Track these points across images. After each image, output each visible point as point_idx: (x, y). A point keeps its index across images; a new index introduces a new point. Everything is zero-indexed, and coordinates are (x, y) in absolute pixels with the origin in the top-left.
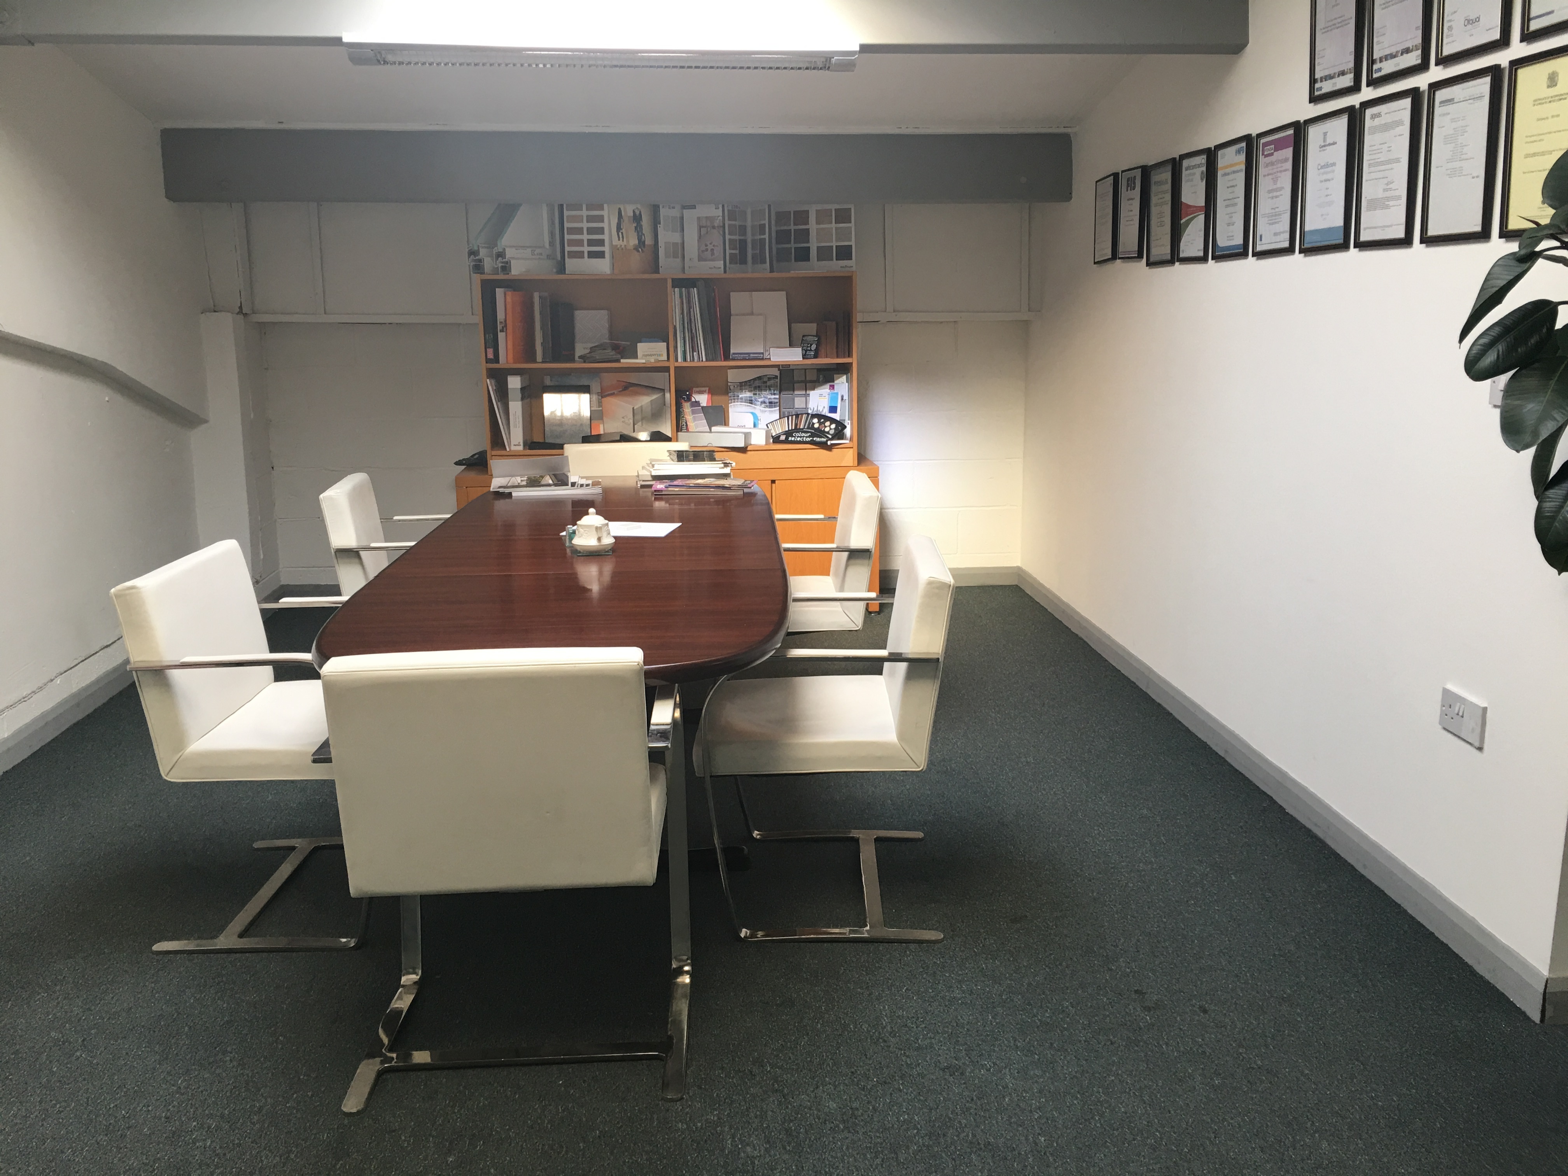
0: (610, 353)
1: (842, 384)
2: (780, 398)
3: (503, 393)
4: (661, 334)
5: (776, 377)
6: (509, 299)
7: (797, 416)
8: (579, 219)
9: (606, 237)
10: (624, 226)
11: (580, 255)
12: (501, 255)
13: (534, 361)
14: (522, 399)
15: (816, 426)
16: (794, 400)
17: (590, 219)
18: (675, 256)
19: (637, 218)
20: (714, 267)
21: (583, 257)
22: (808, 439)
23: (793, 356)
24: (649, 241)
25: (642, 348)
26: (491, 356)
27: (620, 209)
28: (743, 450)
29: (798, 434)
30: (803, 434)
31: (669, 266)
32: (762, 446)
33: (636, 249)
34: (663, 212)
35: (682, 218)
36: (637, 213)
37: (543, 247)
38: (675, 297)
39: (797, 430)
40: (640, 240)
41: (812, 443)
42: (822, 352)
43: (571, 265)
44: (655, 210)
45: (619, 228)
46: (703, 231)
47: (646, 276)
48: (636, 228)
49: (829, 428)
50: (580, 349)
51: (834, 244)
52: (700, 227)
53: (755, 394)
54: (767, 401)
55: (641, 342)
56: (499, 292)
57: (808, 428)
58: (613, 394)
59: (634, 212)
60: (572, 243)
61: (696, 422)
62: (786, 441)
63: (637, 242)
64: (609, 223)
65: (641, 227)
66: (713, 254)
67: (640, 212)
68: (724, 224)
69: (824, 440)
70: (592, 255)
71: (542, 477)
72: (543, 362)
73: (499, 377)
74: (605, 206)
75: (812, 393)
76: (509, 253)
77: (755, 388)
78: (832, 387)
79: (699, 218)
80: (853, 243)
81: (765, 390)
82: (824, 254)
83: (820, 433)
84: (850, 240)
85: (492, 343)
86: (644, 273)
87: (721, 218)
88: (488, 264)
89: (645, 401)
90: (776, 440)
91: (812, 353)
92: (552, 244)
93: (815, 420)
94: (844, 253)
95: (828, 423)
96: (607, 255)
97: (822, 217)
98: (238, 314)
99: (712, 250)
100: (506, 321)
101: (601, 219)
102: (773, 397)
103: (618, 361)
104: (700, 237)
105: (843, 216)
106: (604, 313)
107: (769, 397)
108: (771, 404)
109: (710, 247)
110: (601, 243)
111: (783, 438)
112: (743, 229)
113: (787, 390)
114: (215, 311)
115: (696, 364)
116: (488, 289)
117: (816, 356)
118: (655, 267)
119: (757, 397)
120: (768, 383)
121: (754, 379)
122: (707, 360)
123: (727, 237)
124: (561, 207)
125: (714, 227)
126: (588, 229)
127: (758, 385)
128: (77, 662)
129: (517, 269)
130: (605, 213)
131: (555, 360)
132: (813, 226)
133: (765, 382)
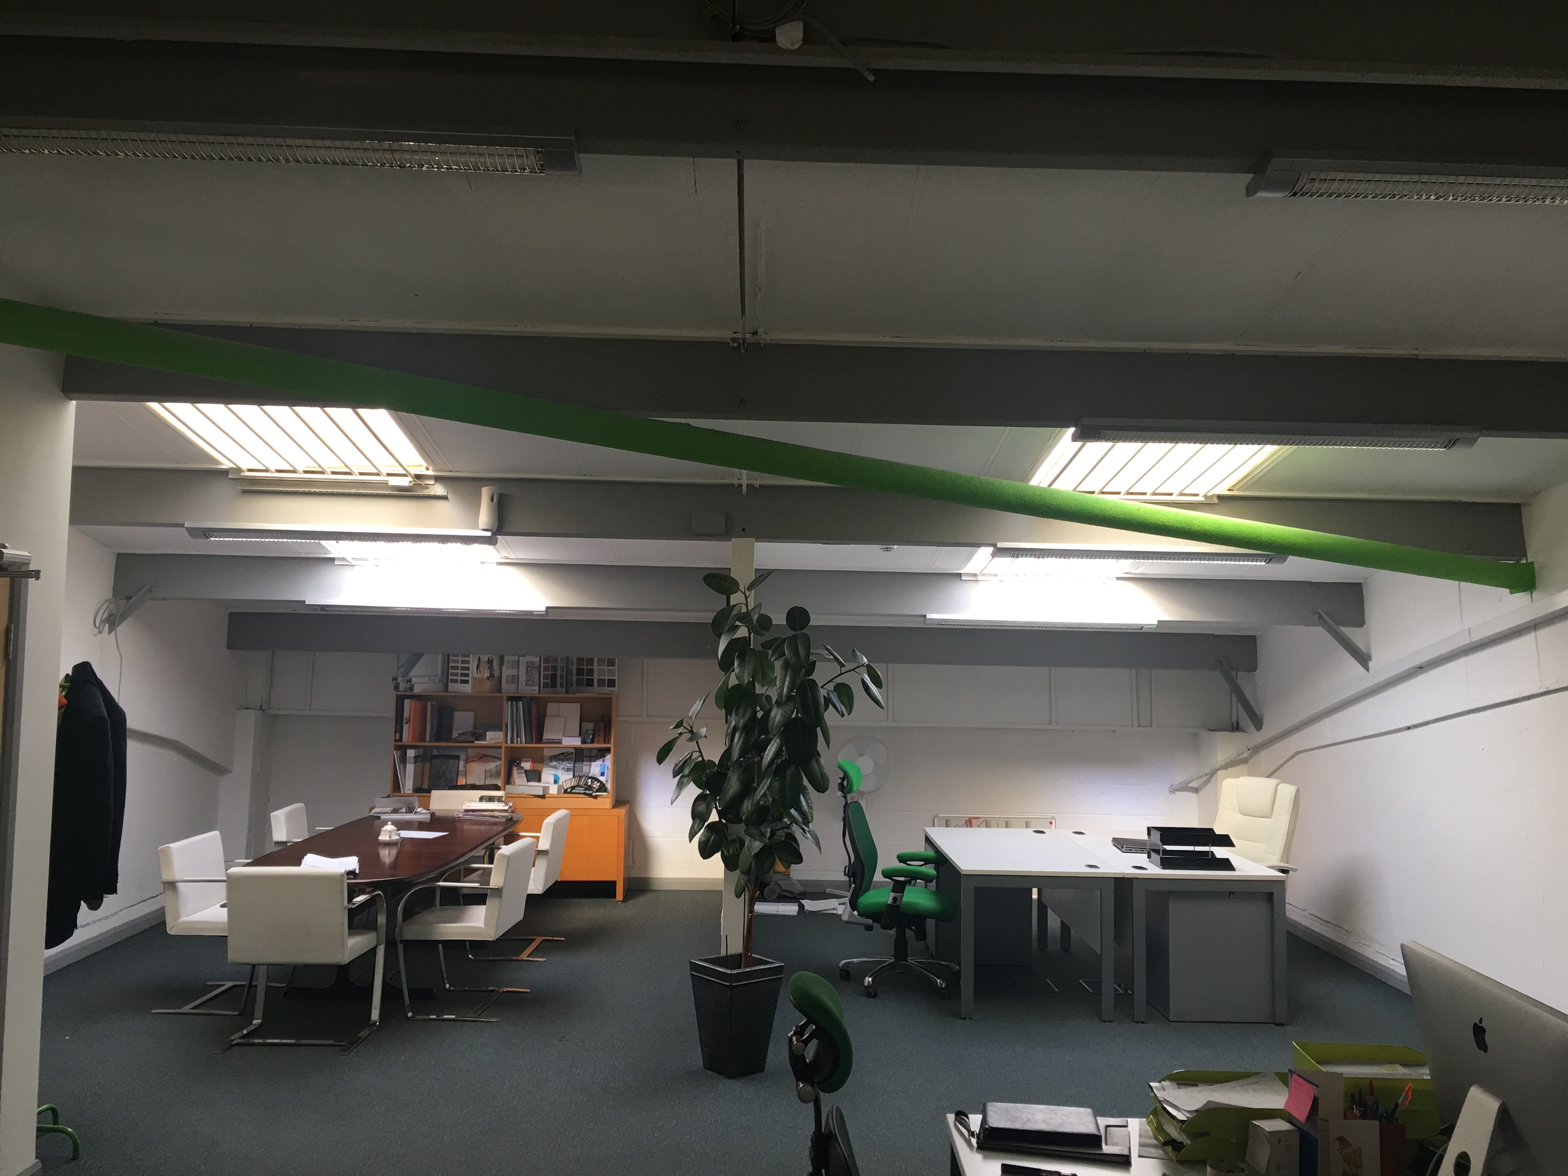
0: (469, 737)
1: (609, 758)
2: (574, 766)
3: (404, 760)
4: (498, 727)
5: (573, 753)
6: (413, 705)
7: (580, 777)
8: (457, 661)
9: (470, 672)
10: (481, 666)
11: (455, 681)
12: (410, 681)
13: (425, 740)
14: (415, 763)
15: (589, 784)
16: (582, 767)
17: (463, 662)
18: (513, 682)
19: (490, 662)
20: (533, 690)
21: (458, 683)
22: (583, 792)
23: (576, 742)
24: (497, 674)
25: (489, 735)
26: (398, 738)
27: (479, 657)
28: (543, 797)
29: (578, 788)
30: (581, 789)
31: (508, 688)
32: (555, 795)
33: (488, 678)
34: (506, 658)
35: (519, 661)
36: (491, 659)
37: (437, 676)
38: (508, 707)
39: (578, 786)
40: (491, 673)
41: (585, 794)
42: (596, 739)
43: (452, 687)
44: (502, 658)
45: (478, 668)
46: (529, 669)
47: (495, 695)
48: (489, 668)
49: (596, 785)
50: (455, 734)
51: (607, 678)
52: (527, 667)
53: (559, 763)
54: (566, 768)
55: (488, 731)
56: (407, 702)
57: (585, 785)
58: (474, 761)
59: (488, 658)
60: (453, 674)
61: (519, 779)
62: (571, 793)
63: (489, 675)
64: (473, 665)
65: (493, 667)
66: (533, 682)
67: (493, 659)
68: (540, 666)
69: (591, 792)
70: (462, 682)
71: (401, 808)
72: (430, 742)
73: (402, 749)
74: (471, 656)
75: (593, 764)
76: (414, 680)
77: (559, 760)
78: (604, 761)
79: (527, 662)
80: (616, 678)
81: (565, 761)
82: (601, 682)
83: (590, 788)
84: (615, 676)
85: (399, 729)
86: (492, 692)
87: (538, 663)
88: (402, 686)
89: (492, 765)
90: (566, 792)
91: (590, 740)
92: (442, 674)
93: (590, 780)
94: (612, 683)
95: (596, 782)
96: (470, 682)
97: (601, 661)
98: (259, 710)
99: (533, 680)
100: (410, 717)
101: (468, 662)
102: (570, 765)
103: (473, 742)
104: (527, 672)
105: (611, 663)
106: (471, 714)
107: (567, 765)
108: (568, 770)
109: (532, 679)
110: (467, 675)
111: (569, 790)
112: (554, 668)
113: (579, 761)
114: (247, 708)
115: (519, 745)
116: (400, 701)
117: (592, 742)
118: (499, 689)
119: (560, 765)
120: (567, 757)
121: (559, 755)
122: (526, 743)
123: (542, 673)
124: (449, 656)
125: (534, 668)
126: (461, 667)
127: (562, 757)
128: (136, 903)
129: (417, 690)
130: (470, 659)
131: (436, 741)
132: (595, 667)
133: (566, 756)
